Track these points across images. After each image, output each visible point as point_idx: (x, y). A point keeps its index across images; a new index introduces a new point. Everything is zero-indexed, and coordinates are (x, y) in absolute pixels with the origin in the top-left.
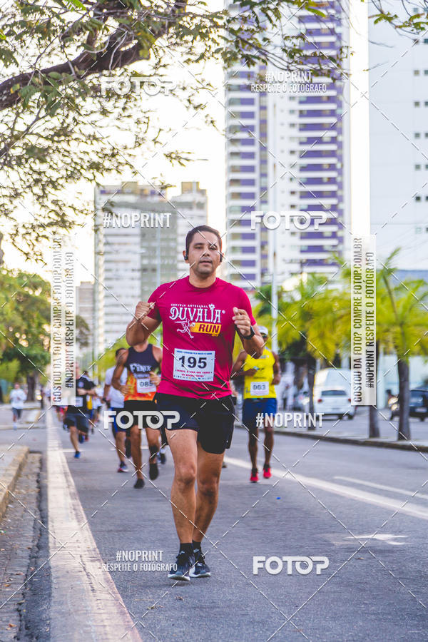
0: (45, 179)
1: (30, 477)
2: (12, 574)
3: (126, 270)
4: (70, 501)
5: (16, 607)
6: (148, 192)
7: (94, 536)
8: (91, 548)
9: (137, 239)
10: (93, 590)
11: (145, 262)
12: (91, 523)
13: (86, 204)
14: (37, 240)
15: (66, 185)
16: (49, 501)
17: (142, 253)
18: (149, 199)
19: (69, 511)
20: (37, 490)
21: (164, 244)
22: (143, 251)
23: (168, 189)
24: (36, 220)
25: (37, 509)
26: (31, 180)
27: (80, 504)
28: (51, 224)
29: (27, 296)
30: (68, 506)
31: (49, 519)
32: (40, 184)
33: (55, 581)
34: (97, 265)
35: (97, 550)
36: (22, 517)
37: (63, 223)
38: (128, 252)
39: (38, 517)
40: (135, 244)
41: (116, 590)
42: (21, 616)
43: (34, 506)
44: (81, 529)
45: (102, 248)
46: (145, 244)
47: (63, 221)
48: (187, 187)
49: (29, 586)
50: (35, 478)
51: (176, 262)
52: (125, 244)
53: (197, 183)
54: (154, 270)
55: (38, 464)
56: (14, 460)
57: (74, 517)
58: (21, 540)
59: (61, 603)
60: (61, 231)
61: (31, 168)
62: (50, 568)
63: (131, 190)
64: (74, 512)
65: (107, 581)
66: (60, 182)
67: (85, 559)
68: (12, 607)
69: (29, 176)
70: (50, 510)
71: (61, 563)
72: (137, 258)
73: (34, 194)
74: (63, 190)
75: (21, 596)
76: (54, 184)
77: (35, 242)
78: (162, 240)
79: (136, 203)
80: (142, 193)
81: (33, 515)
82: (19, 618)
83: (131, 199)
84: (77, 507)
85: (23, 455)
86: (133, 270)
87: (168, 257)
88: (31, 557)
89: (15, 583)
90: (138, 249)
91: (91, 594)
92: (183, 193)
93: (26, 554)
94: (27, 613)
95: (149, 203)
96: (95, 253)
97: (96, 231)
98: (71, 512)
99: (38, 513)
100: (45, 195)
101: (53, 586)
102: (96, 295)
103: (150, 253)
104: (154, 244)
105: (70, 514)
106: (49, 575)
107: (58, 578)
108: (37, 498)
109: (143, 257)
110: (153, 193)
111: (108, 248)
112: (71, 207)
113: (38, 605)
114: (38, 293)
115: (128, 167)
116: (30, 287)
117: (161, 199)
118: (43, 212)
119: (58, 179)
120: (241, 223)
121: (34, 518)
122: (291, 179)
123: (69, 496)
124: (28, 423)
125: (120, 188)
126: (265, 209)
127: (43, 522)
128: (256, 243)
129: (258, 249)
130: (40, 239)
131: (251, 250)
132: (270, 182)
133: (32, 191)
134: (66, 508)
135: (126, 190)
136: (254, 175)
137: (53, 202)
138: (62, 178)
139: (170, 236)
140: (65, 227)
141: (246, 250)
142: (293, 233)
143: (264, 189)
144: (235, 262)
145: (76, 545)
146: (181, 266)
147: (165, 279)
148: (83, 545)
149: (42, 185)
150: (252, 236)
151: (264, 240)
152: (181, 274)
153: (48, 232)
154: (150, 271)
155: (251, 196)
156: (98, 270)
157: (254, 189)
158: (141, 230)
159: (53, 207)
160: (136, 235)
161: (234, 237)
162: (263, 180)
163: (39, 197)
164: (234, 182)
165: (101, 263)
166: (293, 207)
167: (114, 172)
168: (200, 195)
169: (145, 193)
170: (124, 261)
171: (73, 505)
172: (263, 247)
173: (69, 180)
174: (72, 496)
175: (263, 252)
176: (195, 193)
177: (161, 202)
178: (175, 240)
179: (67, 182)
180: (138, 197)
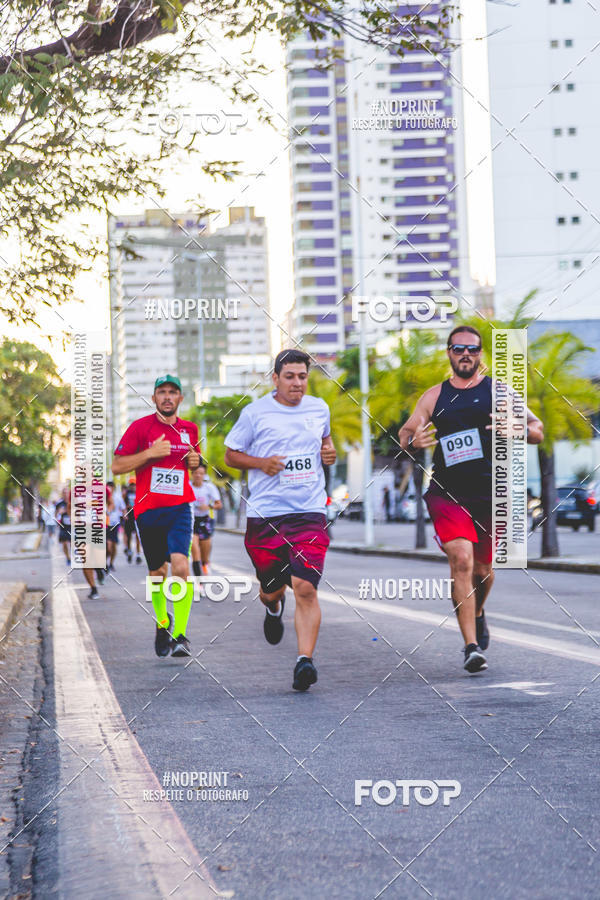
0: (35, 206)
1: (28, 623)
2: (4, 753)
3: (156, 333)
4: (84, 653)
5: (11, 795)
6: (182, 223)
7: (117, 698)
8: (115, 714)
9: (170, 290)
10: (117, 769)
11: (182, 321)
12: (114, 682)
13: (95, 241)
14: (27, 292)
15: (65, 213)
16: (55, 655)
18: (185, 233)
19: (83, 667)
20: (39, 640)
23: (212, 216)
24: (24, 263)
25: (38, 665)
26: (17, 209)
27: (98, 656)
28: (45, 270)
29: (18, 374)
30: (82, 660)
31: (56, 677)
32: (29, 214)
33: (63, 759)
34: (114, 328)
35: (123, 716)
36: (18, 677)
39: (40, 675)
41: (149, 767)
42: (17, 806)
43: (35, 661)
44: (100, 690)
45: (120, 302)
46: (182, 296)
47: (62, 264)
48: (237, 215)
49: (28, 767)
50: (36, 625)
51: (224, 320)
53: (252, 208)
54: (195, 332)
55: (40, 606)
56: (5, 600)
57: (90, 674)
58: (16, 708)
59: (72, 787)
60: (60, 279)
61: (16, 192)
62: (57, 742)
63: (158, 221)
64: (90, 668)
65: (137, 756)
66: (58, 210)
67: (105, 729)
68: (5, 796)
69: (13, 204)
70: (56, 665)
71: (72, 735)
73: (21, 228)
74: (61, 221)
75: (18, 781)
76: (48, 213)
77: (25, 296)
78: (205, 289)
79: (167, 239)
80: (174, 225)
81: (32, 674)
82: (14, 810)
83: (160, 233)
84: (94, 661)
85: (18, 594)
86: (165, 333)
88: (30, 729)
89: (8, 764)
91: (114, 773)
92: (231, 223)
93: (24, 725)
94: (25, 802)
95: (185, 238)
96: (111, 310)
97: (111, 278)
98: (86, 668)
99: (40, 670)
100: (36, 230)
101: (62, 765)
102: (116, 369)
104: (193, 296)
105: (84, 671)
106: (56, 751)
107: (67, 754)
108: (38, 651)
110: (190, 224)
111: (129, 304)
112: (74, 245)
113: (41, 790)
114: (32, 369)
115: (151, 186)
116: (19, 361)
117: (202, 231)
118: (36, 253)
119: (54, 206)
120: (315, 262)
121: (34, 677)
122: (383, 199)
123: (83, 646)
124: (24, 551)
125: (143, 219)
126: (347, 242)
127: (47, 682)
128: (336, 290)
129: (340, 299)
130: (32, 292)
131: (330, 300)
132: (354, 203)
133: (18, 224)
134: (79, 663)
135: (151, 222)
136: (331, 195)
137: (48, 239)
138: (60, 204)
139: (217, 284)
140: (66, 274)
141: (323, 300)
142: (388, 275)
143: (345, 215)
144: (307, 318)
145: (93, 710)
146: (232, 325)
147: (210, 345)
148: (102, 710)
149: (32, 215)
150: (330, 281)
151: (347, 285)
152: (232, 337)
153: (42, 281)
154: (189, 334)
155: (328, 224)
156: (117, 336)
157: (332, 215)
158: (175, 277)
159: (48, 246)
160: (165, 284)
161: (306, 282)
162: (344, 201)
163: (29, 232)
164: (303, 205)
165: (120, 324)
166: (386, 237)
167: (132, 193)
168: (255, 224)
169: (178, 224)
170: (152, 322)
171: (89, 658)
172: (345, 295)
173: (70, 207)
174: (88, 646)
175: (347, 303)
176: (247, 222)
177: (202, 236)
178: (223, 289)
179: (67, 209)
180: (168, 231)
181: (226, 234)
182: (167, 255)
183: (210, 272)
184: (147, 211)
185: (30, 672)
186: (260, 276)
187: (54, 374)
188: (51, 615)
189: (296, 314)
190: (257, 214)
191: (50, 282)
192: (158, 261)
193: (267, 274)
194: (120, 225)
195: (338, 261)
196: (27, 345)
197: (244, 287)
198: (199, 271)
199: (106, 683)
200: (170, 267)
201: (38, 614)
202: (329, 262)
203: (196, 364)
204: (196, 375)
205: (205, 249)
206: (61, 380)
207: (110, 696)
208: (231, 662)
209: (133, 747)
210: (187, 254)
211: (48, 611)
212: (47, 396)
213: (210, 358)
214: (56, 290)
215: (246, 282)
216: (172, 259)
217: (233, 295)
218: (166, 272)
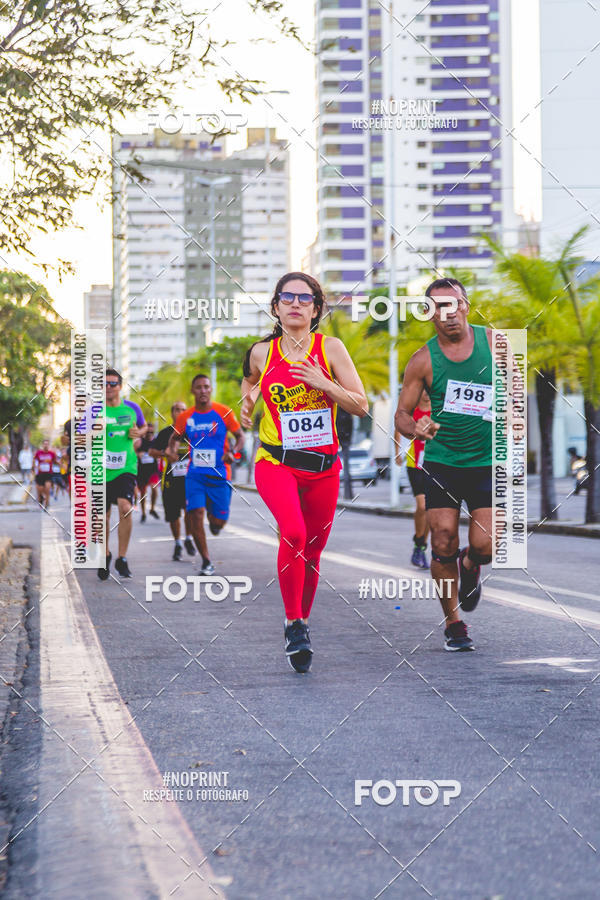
0: (32, 120)
1: (13, 582)
3: (163, 266)
4: (73, 615)
6: (195, 144)
7: (109, 665)
8: (106, 682)
9: (180, 219)
10: (106, 742)
11: (193, 253)
12: (106, 648)
13: (97, 160)
14: (20, 216)
15: (64, 130)
16: (42, 616)
17: (186, 240)
18: (197, 155)
19: (72, 630)
20: (24, 601)
21: (222, 225)
22: (189, 235)
23: (228, 137)
24: (18, 184)
25: (22, 627)
26: (10, 122)
27: (89, 620)
29: (9, 307)
30: (71, 623)
31: (41, 641)
32: (24, 130)
34: (116, 259)
35: (114, 685)
37: (61, 188)
38: (165, 237)
39: (24, 639)
40: (177, 226)
43: (19, 624)
44: (91, 656)
45: (123, 230)
46: (193, 226)
47: (61, 185)
48: (256, 137)
49: (7, 738)
50: (21, 584)
51: (239, 253)
52: (161, 226)
53: (273, 130)
54: (206, 266)
55: (26, 564)
57: (80, 638)
60: (58, 202)
61: (10, 103)
62: (40, 711)
63: (168, 141)
64: (80, 632)
65: (129, 730)
66: (57, 125)
67: (95, 698)
69: (7, 117)
70: (43, 628)
71: (58, 704)
72: (179, 247)
73: (15, 144)
74: (61, 138)
76: (47, 129)
77: (18, 220)
78: (218, 219)
79: (178, 161)
80: (186, 147)
81: (16, 637)
83: (170, 156)
84: (84, 625)
86: (174, 267)
87: (228, 246)
88: (11, 697)
90: (180, 234)
91: (103, 747)
92: (249, 145)
93: (4, 693)
94: (3, 776)
95: (197, 161)
96: (114, 237)
98: (76, 632)
99: (25, 633)
100: (33, 147)
101: (45, 737)
102: (117, 305)
103: (199, 239)
104: (205, 226)
105: (74, 634)
106: (39, 722)
108: (23, 613)
109: (188, 245)
110: (204, 146)
111: (135, 233)
112: (73, 164)
114: (24, 302)
115: (161, 100)
116: (11, 293)
117: (217, 154)
118: (31, 172)
119: (53, 121)
120: (341, 191)
121: (17, 641)
123: (73, 608)
124: (11, 503)
125: (151, 138)
126: (377, 170)
127: (32, 647)
128: (364, 223)
129: (368, 232)
130: (26, 215)
131: (358, 234)
133: (12, 140)
134: (68, 626)
135: (161, 143)
137: (45, 157)
138: (59, 119)
139: (233, 213)
140: (64, 196)
141: (349, 234)
142: (422, 207)
143: (377, 139)
144: (332, 253)
145: (82, 678)
146: (248, 259)
147: (223, 281)
148: (92, 678)
149: (28, 130)
150: (358, 213)
151: (376, 217)
152: (248, 272)
153: (37, 204)
154: (199, 268)
155: (357, 150)
156: (119, 268)
157: (363, 139)
158: (186, 204)
159: (45, 165)
160: (176, 212)
161: (331, 213)
163: (24, 150)
164: (329, 127)
165: (124, 255)
166: (422, 165)
168: (277, 148)
169: (191, 145)
170: (159, 253)
171: (79, 621)
172: (375, 229)
173: (70, 122)
174: (78, 608)
175: (376, 237)
176: (268, 145)
177: (216, 160)
178: (239, 219)
179: (67, 125)
180: (180, 153)
181: (243, 157)
182: (178, 179)
183: (224, 199)
184: (155, 130)
185: (13, 635)
186: (280, 205)
187: (49, 308)
188: (39, 574)
189: (318, 249)
190: (279, 136)
191: (46, 205)
192: (168, 186)
193: (288, 202)
194: (125, 145)
195: (367, 191)
196: (20, 276)
197: (262, 218)
198: (212, 199)
199: (97, 649)
200: (181, 192)
201: (25, 573)
202: (358, 192)
205: (220, 173)
206: (57, 315)
207: (101, 663)
208: (237, 629)
209: (125, 719)
210: (199, 178)
211: (35, 570)
212: (39, 334)
214: (53, 214)
215: (264, 211)
216: (183, 184)
217: (250, 226)
218: (176, 198)
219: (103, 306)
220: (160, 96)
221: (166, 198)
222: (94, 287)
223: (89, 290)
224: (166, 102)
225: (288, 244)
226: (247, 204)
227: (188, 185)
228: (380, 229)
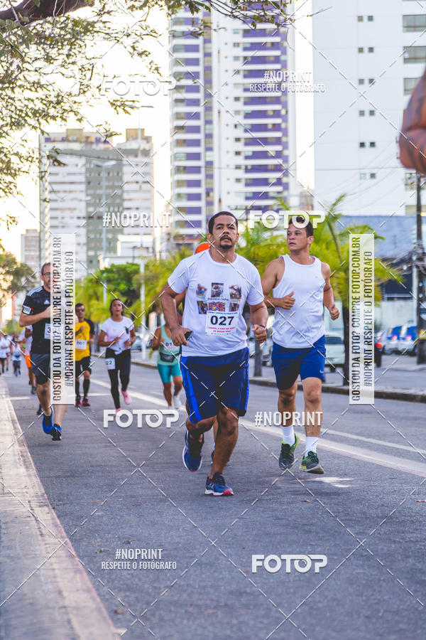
3: (72, 218)
4: (17, 448)
6: (93, 139)
7: (41, 481)
8: (40, 494)
9: (83, 187)
10: (42, 535)
11: (91, 209)
12: (39, 470)
13: (31, 152)
15: (9, 132)
17: (87, 201)
18: (94, 146)
19: (17, 458)
21: (110, 191)
22: (89, 198)
23: (115, 136)
27: (28, 450)
30: (17, 453)
33: (3, 526)
34: (42, 213)
35: (45, 495)
38: (73, 200)
40: (81, 191)
41: (64, 534)
44: (29, 475)
45: (47, 195)
46: (91, 192)
47: (8, 168)
48: (132, 134)
51: (121, 209)
52: (71, 192)
53: (143, 130)
54: (100, 217)
57: (22, 463)
59: (9, 548)
60: (6, 178)
63: (75, 138)
64: (22, 459)
65: (56, 525)
66: (5, 129)
67: (33, 504)
71: (9, 509)
72: (83, 205)
74: (8, 137)
78: (108, 187)
79: (82, 150)
80: (87, 141)
83: (76, 146)
84: (25, 454)
86: (79, 218)
87: (114, 204)
90: (83, 196)
91: (40, 538)
92: (127, 140)
95: (94, 150)
96: (40, 200)
97: (41, 178)
98: (19, 459)
102: (42, 243)
103: (95, 201)
104: (99, 192)
105: (18, 461)
107: (6, 523)
109: (88, 204)
110: (98, 141)
111: (53, 196)
112: (17, 154)
115: (72, 114)
117: (106, 146)
119: (3, 126)
120: (186, 170)
122: (236, 126)
123: (17, 443)
125: (64, 136)
126: (209, 156)
128: (201, 190)
129: (203, 196)
131: (197, 197)
132: (215, 129)
134: (15, 455)
135: (70, 139)
136: (200, 123)
138: (7, 125)
139: (116, 184)
140: (10, 174)
141: (191, 197)
142: (238, 180)
143: (209, 136)
144: (181, 210)
145: (25, 490)
148: (31, 491)
150: (197, 184)
151: (209, 186)
154: (95, 218)
155: (196, 143)
156: (44, 219)
157: (200, 136)
158: (86, 177)
160: (81, 183)
161: (179, 183)
162: (208, 126)
164: (179, 129)
165: (47, 210)
166: (238, 153)
167: (58, 119)
168: (145, 141)
169: (90, 140)
170: (69, 209)
171: (21, 452)
172: (208, 194)
173: (14, 127)
174: (20, 443)
175: (209, 199)
176: (139, 140)
177: (106, 150)
178: (121, 187)
179: (11, 129)
180: (83, 145)
181: (123, 148)
182: (82, 161)
183: (111, 175)
184: (67, 130)
186: (147, 179)
189: (172, 206)
190: (146, 134)
192: (75, 166)
193: (152, 177)
194: (48, 140)
195: (203, 170)
197: (135, 187)
198: (104, 174)
199: (33, 471)
200: (83, 170)
202: (196, 170)
203: (100, 241)
204: (101, 249)
205: (108, 159)
206: (4, 249)
207: (36, 480)
209: (53, 519)
210: (95, 162)
213: (110, 236)
215: (137, 182)
216: (84, 165)
217: (128, 192)
218: (80, 174)
219: (33, 243)
220: (72, 111)
221: (74, 174)
222: (27, 231)
223: (24, 233)
224: (75, 114)
225: (153, 203)
226: (126, 178)
227: (88, 166)
228: (211, 194)
